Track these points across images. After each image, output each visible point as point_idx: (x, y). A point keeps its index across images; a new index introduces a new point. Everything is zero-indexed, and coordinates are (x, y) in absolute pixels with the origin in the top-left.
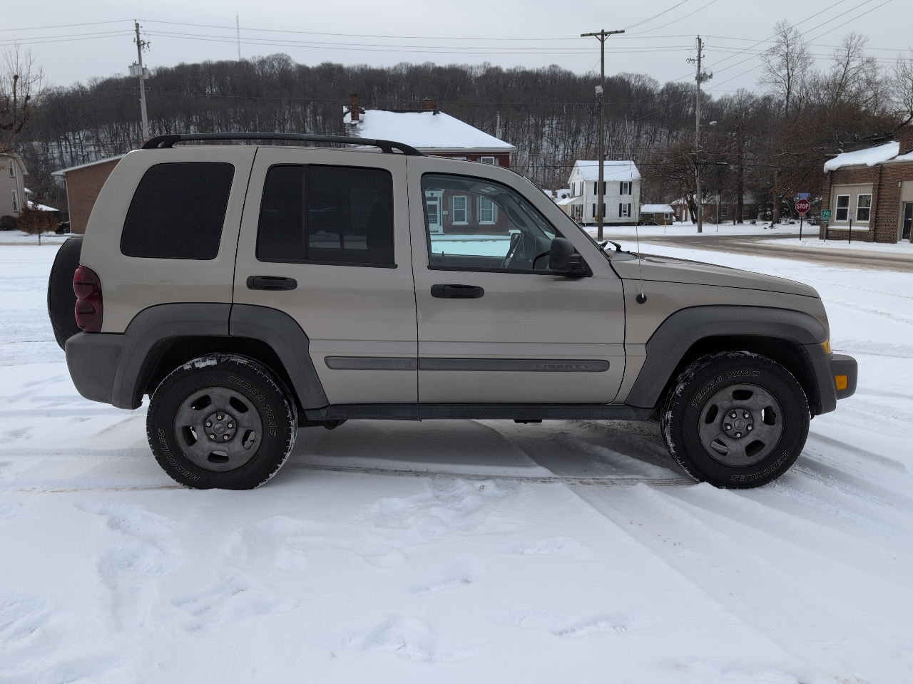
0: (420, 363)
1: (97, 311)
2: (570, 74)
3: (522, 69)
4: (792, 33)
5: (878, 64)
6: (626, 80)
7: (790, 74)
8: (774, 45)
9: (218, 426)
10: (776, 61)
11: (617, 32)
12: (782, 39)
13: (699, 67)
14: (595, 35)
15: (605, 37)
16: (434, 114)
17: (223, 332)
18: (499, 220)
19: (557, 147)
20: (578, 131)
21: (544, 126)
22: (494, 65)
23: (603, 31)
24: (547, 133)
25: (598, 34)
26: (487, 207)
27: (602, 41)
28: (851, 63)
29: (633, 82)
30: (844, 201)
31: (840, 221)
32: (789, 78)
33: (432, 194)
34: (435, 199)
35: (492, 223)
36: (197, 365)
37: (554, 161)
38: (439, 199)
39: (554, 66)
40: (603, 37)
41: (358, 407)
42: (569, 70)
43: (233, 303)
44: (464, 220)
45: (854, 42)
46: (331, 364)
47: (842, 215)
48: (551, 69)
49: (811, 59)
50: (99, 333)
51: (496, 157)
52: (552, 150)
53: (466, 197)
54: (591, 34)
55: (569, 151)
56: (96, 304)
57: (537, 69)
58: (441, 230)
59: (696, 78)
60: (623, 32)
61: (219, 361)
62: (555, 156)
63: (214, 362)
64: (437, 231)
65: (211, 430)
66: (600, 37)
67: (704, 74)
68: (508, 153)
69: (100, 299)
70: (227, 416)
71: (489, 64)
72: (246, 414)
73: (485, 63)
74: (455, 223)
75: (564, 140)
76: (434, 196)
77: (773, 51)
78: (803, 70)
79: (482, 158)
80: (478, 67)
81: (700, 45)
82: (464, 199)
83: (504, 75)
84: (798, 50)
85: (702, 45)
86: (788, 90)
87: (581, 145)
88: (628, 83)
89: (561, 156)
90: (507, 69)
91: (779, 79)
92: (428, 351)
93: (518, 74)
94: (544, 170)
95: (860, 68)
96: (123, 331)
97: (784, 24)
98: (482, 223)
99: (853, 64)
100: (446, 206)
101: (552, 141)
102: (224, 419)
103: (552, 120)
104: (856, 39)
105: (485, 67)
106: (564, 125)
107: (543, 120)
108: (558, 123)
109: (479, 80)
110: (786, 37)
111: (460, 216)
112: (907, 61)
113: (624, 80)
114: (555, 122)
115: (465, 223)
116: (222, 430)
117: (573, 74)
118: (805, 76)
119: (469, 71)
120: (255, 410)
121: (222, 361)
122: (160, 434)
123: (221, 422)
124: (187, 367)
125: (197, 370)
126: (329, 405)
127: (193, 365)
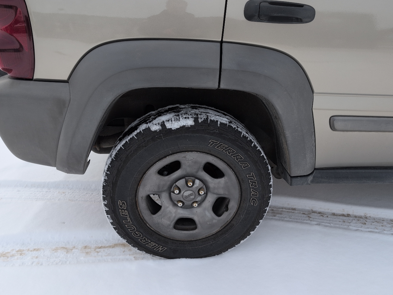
1: (26, 49)
9: (187, 193)
17: (211, 84)
36: (168, 125)
43: (222, 42)
46: (337, 125)
50: (32, 79)
56: (23, 38)
61: (196, 120)
63: (190, 122)
65: (180, 197)
69: (28, 30)
70: (197, 182)
72: (222, 180)
96: (66, 78)
102: (195, 186)
121: (200, 121)
122: (121, 206)
123: (190, 189)
124: (155, 127)
125: (165, 131)
126: (315, 169)
127: (163, 125)
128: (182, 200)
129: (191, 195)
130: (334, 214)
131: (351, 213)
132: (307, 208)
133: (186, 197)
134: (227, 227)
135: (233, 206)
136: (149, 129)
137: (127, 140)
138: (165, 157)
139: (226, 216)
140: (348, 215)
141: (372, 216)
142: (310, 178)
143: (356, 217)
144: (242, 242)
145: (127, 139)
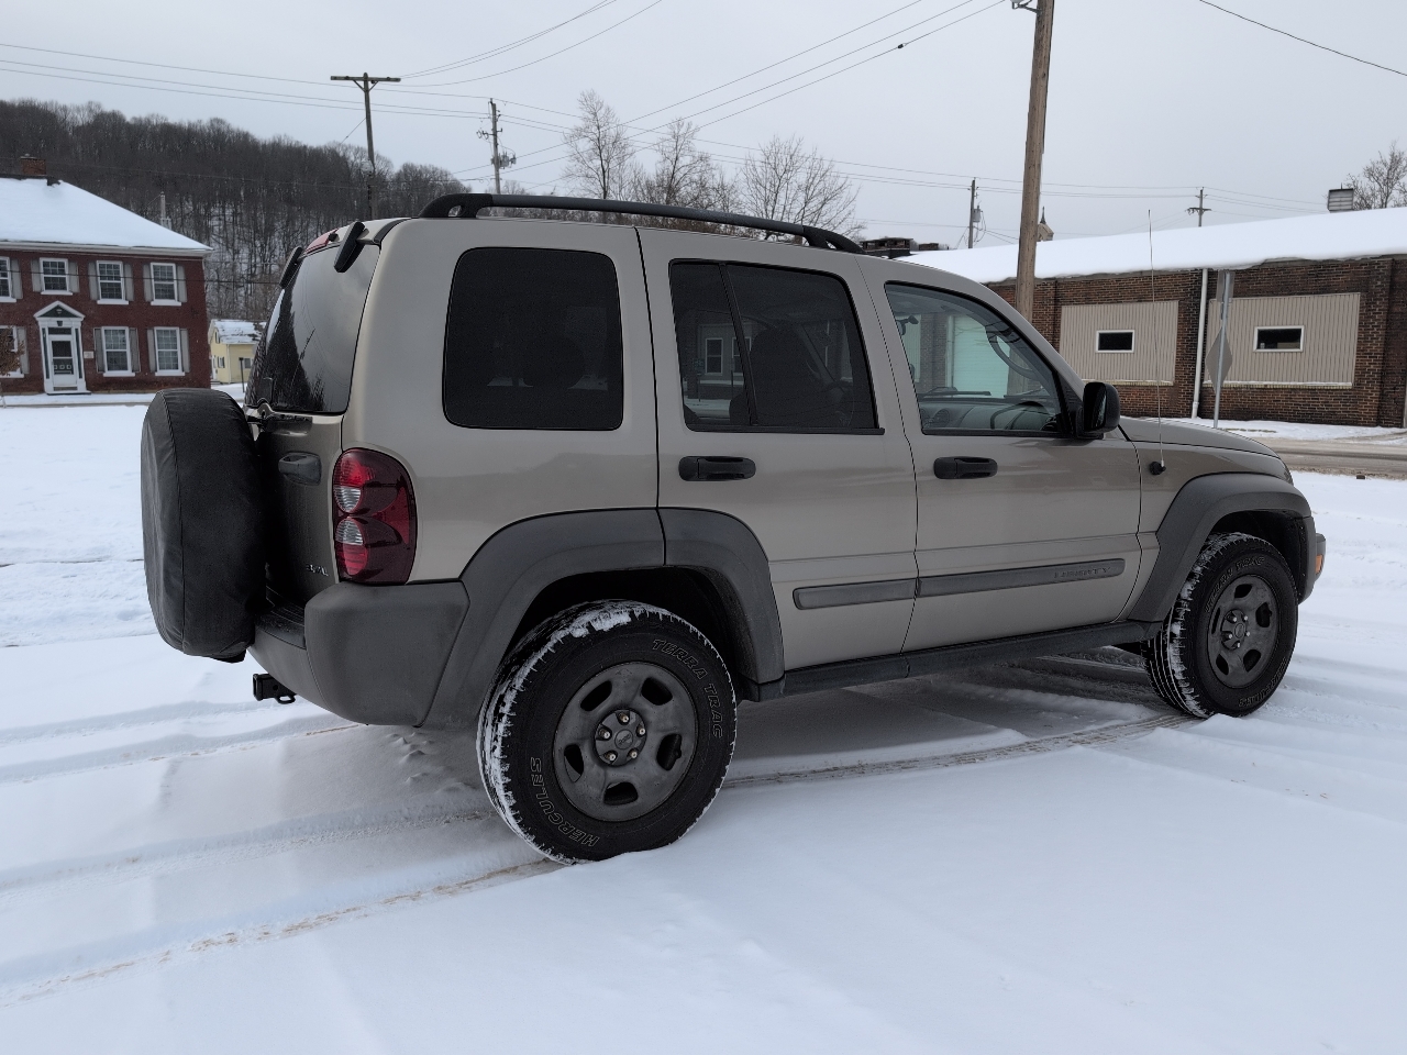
0: (919, 586)
1: (406, 540)
2: (246, 136)
3: (161, 121)
4: (603, 110)
5: (713, 163)
6: (341, 154)
7: (606, 167)
8: (581, 124)
9: (621, 736)
10: (585, 145)
11: (388, 79)
12: (591, 117)
13: (496, 145)
14: (355, 79)
15: (370, 85)
16: (49, 184)
17: (655, 560)
18: (191, 368)
19: (236, 252)
20: (270, 230)
21: (210, 217)
22: (108, 108)
23: (366, 74)
24: (216, 229)
25: (359, 79)
26: (167, 347)
27: (367, 91)
28: (681, 159)
29: (352, 158)
30: (715, 347)
31: (712, 374)
32: (604, 172)
33: (60, 323)
34: (67, 331)
35: (178, 373)
36: (597, 626)
37: (235, 276)
38: (73, 331)
39: (219, 121)
40: (366, 84)
41: (827, 669)
42: (245, 130)
43: (658, 508)
44: (125, 368)
45: (683, 131)
46: (804, 600)
47: (714, 366)
48: (212, 125)
49: (630, 149)
50: (406, 583)
51: (177, 264)
52: (228, 257)
53: (127, 329)
54: (347, 78)
55: (258, 259)
56: (402, 526)
57: (190, 124)
58: (82, 385)
59: (493, 161)
60: (397, 80)
61: (632, 614)
62: (234, 267)
63: (625, 619)
64: (75, 388)
65: (610, 745)
66: (362, 83)
67: (505, 156)
68: (201, 258)
71: (99, 106)
72: (670, 705)
73: (90, 103)
74: (108, 374)
75: (247, 241)
76: (64, 326)
77: (579, 133)
78: (621, 161)
79: (152, 264)
80: (78, 110)
81: (494, 114)
82: (124, 332)
83: (129, 127)
84: (613, 132)
85: (498, 113)
86: (604, 189)
87: (277, 252)
88: (344, 160)
89: (245, 267)
90: (135, 118)
91: (591, 173)
92: (932, 566)
93: (154, 127)
94: (218, 290)
95: (691, 167)
96: (457, 576)
97: (592, 96)
98: (160, 373)
99: (685, 160)
100: (88, 344)
101: (227, 242)
102: (632, 721)
103: (224, 208)
104: (685, 125)
105: (91, 111)
106: (244, 217)
107: (207, 209)
108: (235, 214)
109: (78, 130)
110: (595, 114)
111: (117, 361)
112: (758, 164)
113: (337, 155)
114: (229, 212)
115: (128, 373)
116: (629, 741)
117: (252, 137)
118: (623, 170)
119: (61, 114)
120: (685, 696)
121: (637, 614)
122: (535, 768)
123: (626, 727)
124: (579, 632)
125: (595, 635)
126: (785, 672)
127: (590, 627)
128: (614, 748)
129: (627, 737)
130: (814, 772)
131: (838, 765)
132: (771, 772)
133: (621, 742)
134: (683, 785)
135: (688, 745)
136: (570, 635)
137: (540, 657)
138: (594, 676)
139: (680, 766)
140: (836, 769)
141: (869, 762)
142: (782, 684)
143: (847, 768)
144: (706, 809)
145: (540, 655)
